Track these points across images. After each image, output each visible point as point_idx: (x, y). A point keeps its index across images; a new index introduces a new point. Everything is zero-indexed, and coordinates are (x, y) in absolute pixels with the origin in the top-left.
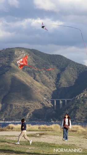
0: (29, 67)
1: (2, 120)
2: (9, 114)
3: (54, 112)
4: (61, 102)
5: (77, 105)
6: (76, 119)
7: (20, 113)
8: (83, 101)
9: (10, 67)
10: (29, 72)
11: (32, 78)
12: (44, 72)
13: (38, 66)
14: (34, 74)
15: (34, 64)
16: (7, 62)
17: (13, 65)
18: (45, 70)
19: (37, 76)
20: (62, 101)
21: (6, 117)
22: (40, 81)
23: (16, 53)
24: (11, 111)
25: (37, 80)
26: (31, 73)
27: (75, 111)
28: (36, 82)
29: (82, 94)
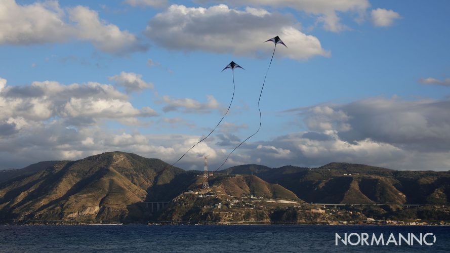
0: (127, 171)
1: (100, 223)
2: (107, 217)
3: (151, 215)
4: (158, 206)
5: (174, 208)
6: (173, 221)
7: (117, 215)
8: (180, 203)
9: (108, 170)
10: (126, 175)
11: (130, 181)
12: (142, 175)
13: (135, 170)
14: (132, 177)
15: (132, 168)
16: (105, 166)
17: (111, 168)
18: (143, 173)
19: (135, 180)
20: (159, 203)
21: (104, 219)
22: (138, 184)
23: (114, 157)
24: (108, 213)
25: (135, 184)
26: (129, 176)
27: (172, 214)
28: (134, 185)
29: (179, 197)
